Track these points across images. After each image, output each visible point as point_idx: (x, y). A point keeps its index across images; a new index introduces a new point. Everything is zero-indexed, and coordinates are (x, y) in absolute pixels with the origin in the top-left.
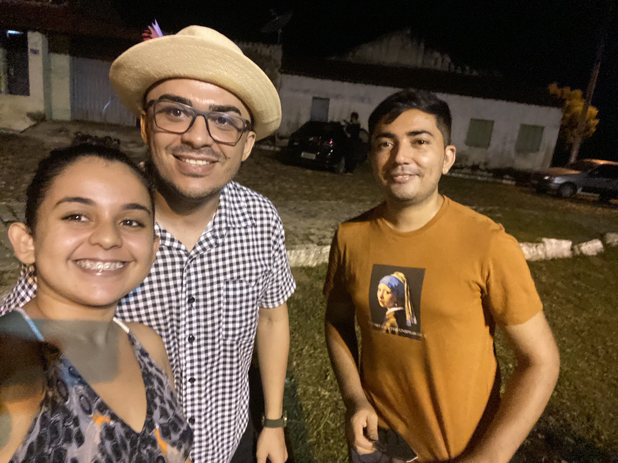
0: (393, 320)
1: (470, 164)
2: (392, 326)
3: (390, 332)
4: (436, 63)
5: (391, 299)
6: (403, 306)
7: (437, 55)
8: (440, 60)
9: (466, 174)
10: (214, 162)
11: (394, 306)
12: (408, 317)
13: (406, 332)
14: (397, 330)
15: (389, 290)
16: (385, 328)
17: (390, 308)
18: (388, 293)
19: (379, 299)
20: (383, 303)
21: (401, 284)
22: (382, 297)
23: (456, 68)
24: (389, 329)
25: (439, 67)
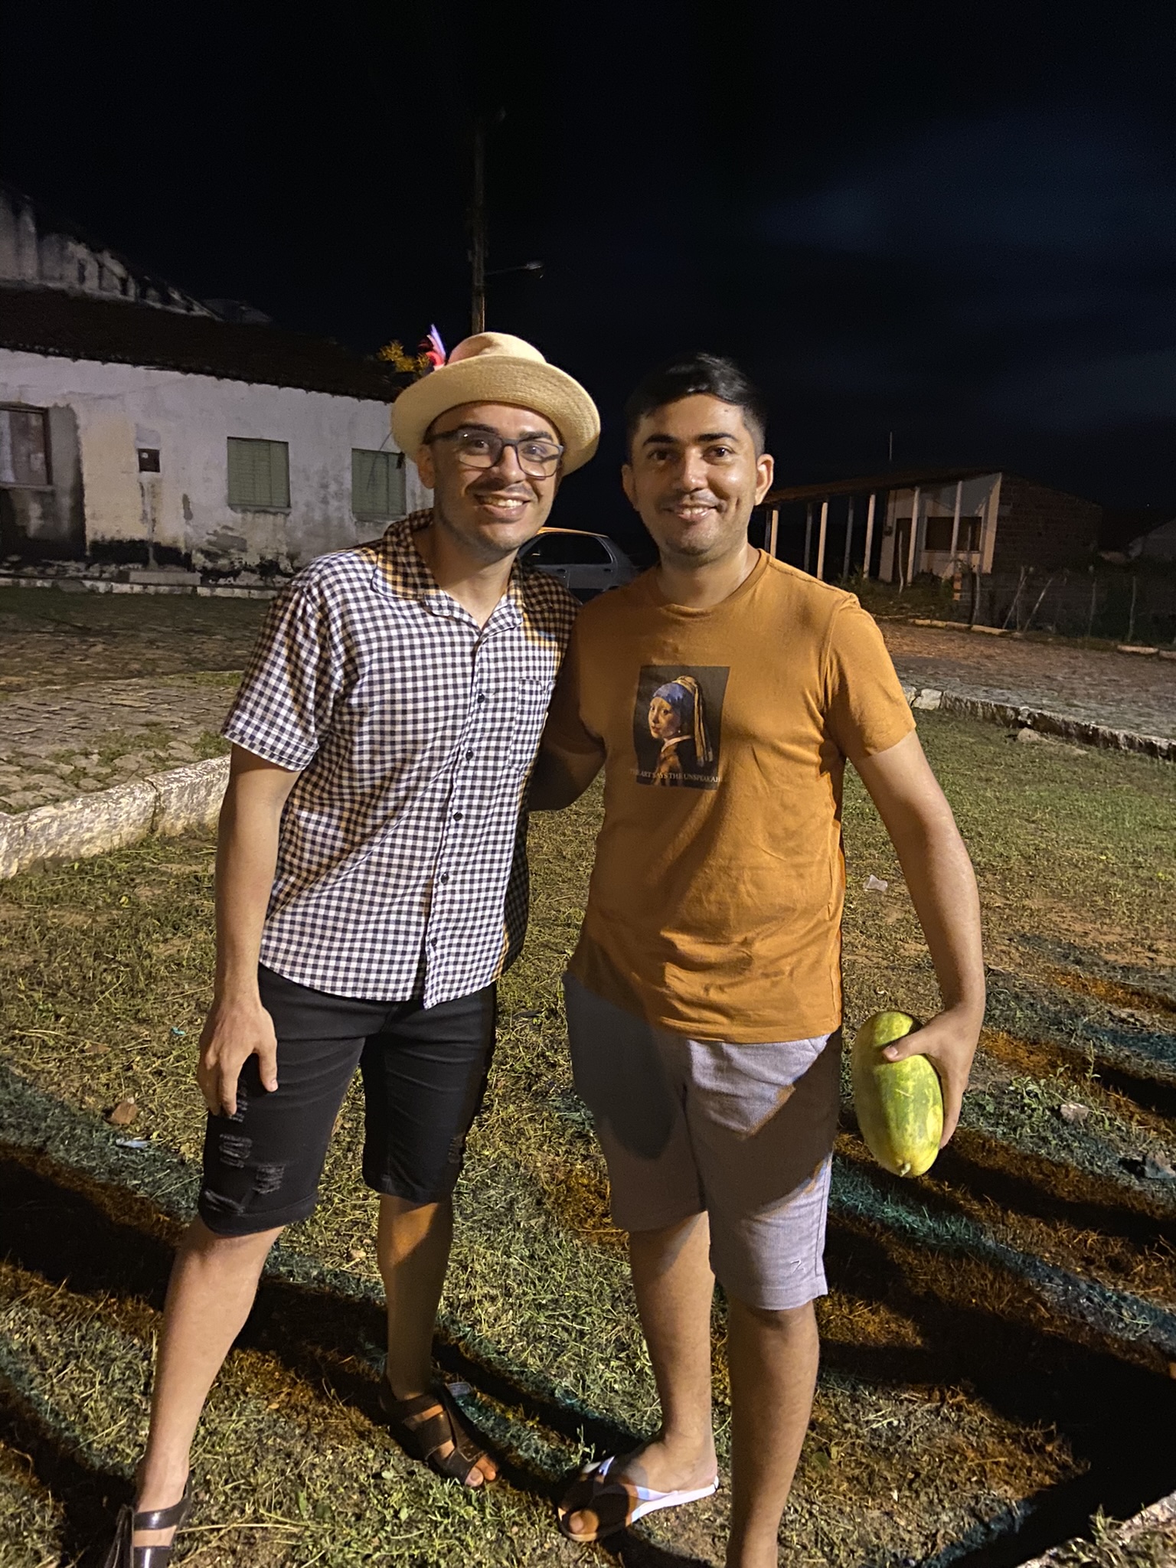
0: (673, 760)
1: (253, 560)
2: (671, 770)
3: (667, 782)
4: (82, 279)
5: (670, 723)
6: (692, 732)
7: (80, 251)
8: (92, 269)
9: (248, 587)
10: (525, 502)
11: (676, 735)
12: (699, 750)
13: (695, 777)
14: (679, 776)
15: (668, 707)
16: (660, 775)
17: (670, 738)
18: (666, 712)
19: (652, 723)
20: (657, 730)
21: (688, 695)
22: (656, 721)
23: (143, 295)
24: (666, 776)
25: (91, 286)
